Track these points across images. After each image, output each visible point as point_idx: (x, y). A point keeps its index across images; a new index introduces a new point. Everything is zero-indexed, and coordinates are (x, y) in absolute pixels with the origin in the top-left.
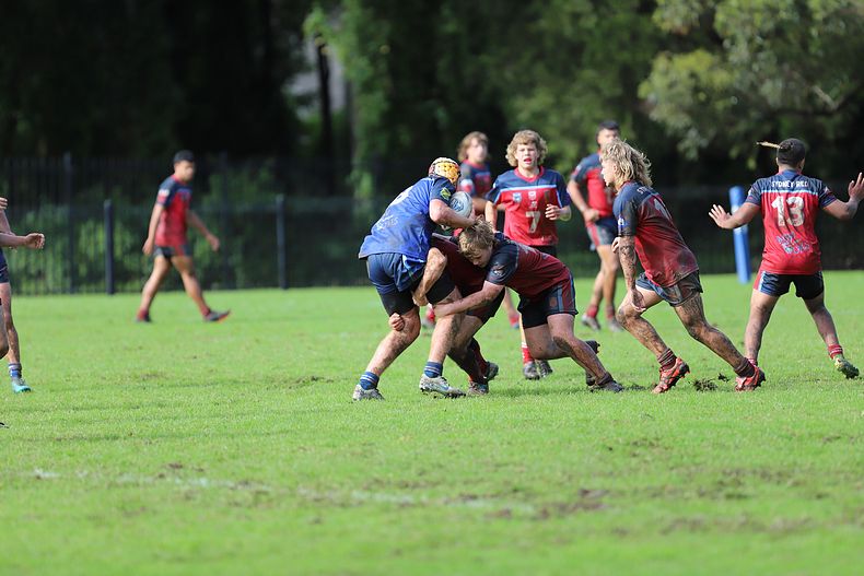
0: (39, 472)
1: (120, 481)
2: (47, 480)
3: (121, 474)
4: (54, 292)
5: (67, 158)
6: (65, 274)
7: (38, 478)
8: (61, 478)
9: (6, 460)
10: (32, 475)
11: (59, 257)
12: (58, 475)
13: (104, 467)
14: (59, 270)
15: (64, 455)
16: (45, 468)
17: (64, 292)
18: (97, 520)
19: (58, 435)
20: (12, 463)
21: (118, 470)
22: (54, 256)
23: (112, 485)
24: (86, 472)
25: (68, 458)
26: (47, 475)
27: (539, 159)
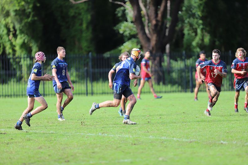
0: (222, 142)
1: (245, 144)
2: (224, 144)
3: (246, 143)
4: (227, 90)
5: (230, 52)
6: (230, 85)
7: (222, 143)
8: (228, 144)
9: (213, 138)
10: (220, 142)
11: (228, 80)
12: (228, 143)
13: (241, 140)
14: (228, 84)
15: (229, 137)
16: (224, 140)
17: (229, 90)
18: (239, 156)
19: (228, 131)
20: (214, 139)
21: (245, 141)
22: (226, 80)
23: (243, 146)
24: (236, 142)
25: (231, 138)
26: (224, 143)
27: (244, 55)
